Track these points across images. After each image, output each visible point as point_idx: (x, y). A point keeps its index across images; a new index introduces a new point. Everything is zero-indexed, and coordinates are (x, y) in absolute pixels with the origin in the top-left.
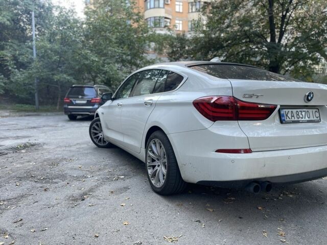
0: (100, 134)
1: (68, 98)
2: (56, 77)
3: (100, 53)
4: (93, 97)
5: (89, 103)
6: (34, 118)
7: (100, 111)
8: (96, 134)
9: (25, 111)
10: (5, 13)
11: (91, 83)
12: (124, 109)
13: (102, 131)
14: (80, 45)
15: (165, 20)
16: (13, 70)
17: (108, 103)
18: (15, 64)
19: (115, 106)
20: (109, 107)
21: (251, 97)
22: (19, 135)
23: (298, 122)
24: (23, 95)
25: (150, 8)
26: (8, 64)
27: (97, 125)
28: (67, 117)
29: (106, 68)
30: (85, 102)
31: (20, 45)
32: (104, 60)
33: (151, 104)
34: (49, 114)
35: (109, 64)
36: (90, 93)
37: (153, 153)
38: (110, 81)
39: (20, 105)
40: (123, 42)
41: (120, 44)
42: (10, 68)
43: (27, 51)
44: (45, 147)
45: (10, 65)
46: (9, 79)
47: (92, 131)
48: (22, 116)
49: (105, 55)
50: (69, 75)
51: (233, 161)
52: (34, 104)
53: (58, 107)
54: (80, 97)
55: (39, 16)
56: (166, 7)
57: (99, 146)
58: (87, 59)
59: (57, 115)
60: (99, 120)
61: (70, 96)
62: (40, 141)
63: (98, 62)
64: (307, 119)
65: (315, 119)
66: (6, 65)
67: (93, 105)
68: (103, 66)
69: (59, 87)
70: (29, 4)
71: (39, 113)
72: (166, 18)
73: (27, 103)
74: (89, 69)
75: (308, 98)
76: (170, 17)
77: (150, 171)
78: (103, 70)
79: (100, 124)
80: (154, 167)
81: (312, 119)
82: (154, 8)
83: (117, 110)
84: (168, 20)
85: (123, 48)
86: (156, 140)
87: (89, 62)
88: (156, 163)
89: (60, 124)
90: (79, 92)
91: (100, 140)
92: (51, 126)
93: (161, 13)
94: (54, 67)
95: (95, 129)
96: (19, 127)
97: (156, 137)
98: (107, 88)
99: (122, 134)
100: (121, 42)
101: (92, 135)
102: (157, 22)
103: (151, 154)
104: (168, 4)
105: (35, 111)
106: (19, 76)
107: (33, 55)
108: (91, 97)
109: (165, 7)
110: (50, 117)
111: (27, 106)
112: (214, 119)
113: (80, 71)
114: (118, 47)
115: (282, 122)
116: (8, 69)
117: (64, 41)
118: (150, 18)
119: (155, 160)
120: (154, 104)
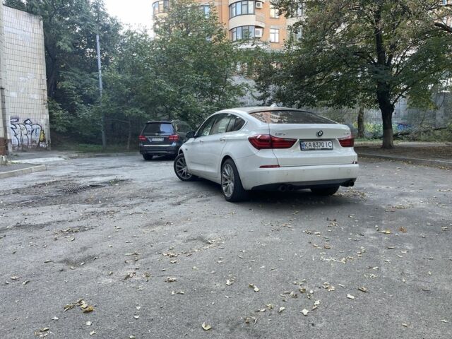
0: (184, 169)
1: (144, 136)
2: (128, 112)
3: (175, 81)
4: (170, 134)
5: (167, 140)
6: (105, 159)
7: (183, 147)
8: (180, 168)
9: (91, 151)
10: (65, 38)
11: (165, 118)
12: (205, 145)
13: (186, 165)
14: (153, 74)
15: (257, 29)
16: (79, 105)
17: (191, 140)
18: (81, 98)
19: (197, 143)
20: (193, 143)
21: (280, 134)
22: (104, 173)
23: (314, 149)
24: (87, 133)
25: (237, 16)
26: (74, 98)
27: (181, 160)
28: (142, 157)
29: (183, 100)
30: (161, 140)
31: (82, 75)
32: (181, 90)
33: (224, 140)
34: (119, 154)
35: (187, 94)
36: (166, 129)
37: (227, 175)
38: (187, 114)
39: (85, 145)
40: (202, 67)
41: (199, 69)
42: (76, 103)
43: (92, 82)
44: (133, 182)
45: (76, 100)
46: (75, 115)
47: (177, 166)
48: (91, 157)
49: (181, 84)
50: (141, 109)
51: (268, 172)
52: (102, 144)
53: (128, 147)
54: (157, 134)
55: (103, 40)
56: (258, 13)
57: (183, 180)
58: (160, 89)
59: (129, 155)
60: (183, 156)
61: (145, 133)
62: (126, 177)
63: (174, 92)
64: (321, 147)
65: (328, 147)
66: (73, 100)
67: (171, 144)
68: (180, 97)
69: (129, 122)
70: (93, 26)
71: (108, 154)
72: (257, 27)
73: (92, 143)
74: (163, 100)
75: (318, 134)
76: (263, 25)
77: (224, 188)
78: (179, 102)
79: (184, 160)
80: (226, 184)
81: (325, 147)
82: (242, 14)
83: (199, 146)
84: (260, 30)
85: (202, 74)
86: (228, 165)
87: (163, 93)
88: (228, 182)
89: (137, 164)
90: (155, 128)
91: (184, 175)
92: (127, 166)
93: (251, 20)
94: (123, 100)
95: (179, 164)
96: (96, 167)
97: (227, 163)
98: (185, 123)
99: (205, 165)
100: (199, 67)
101: (177, 170)
102: (246, 33)
103: (225, 176)
104: (259, 9)
105: (103, 152)
106: (86, 112)
107: (98, 86)
108: (168, 134)
109: (256, 13)
110: (122, 158)
111: (92, 146)
112: (259, 148)
113: (153, 104)
114: (197, 73)
115: (302, 149)
116: (74, 104)
117: (136, 70)
118: (236, 28)
119: (227, 180)
120: (226, 140)
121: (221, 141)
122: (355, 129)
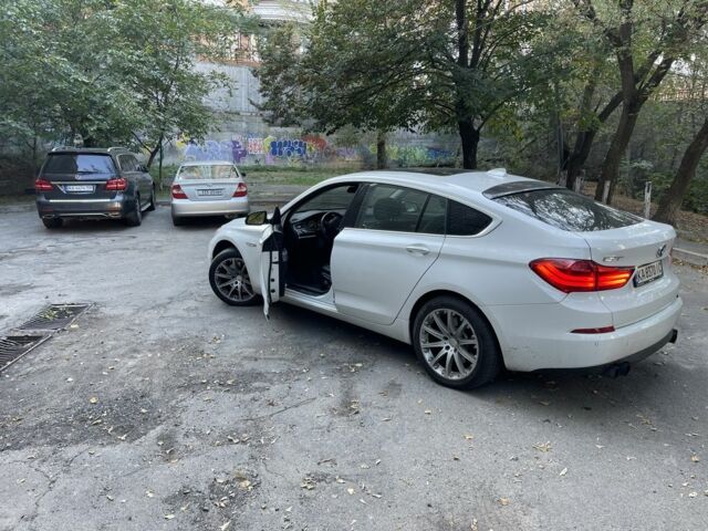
1: (46, 181)
5: (102, 190)
8: (225, 281)
23: (648, 283)
27: (228, 264)
30: (90, 189)
37: (436, 328)
51: (596, 344)
57: (231, 303)
61: (47, 175)
64: (654, 275)
67: (112, 196)
75: (661, 253)
77: (428, 356)
80: (437, 350)
81: (657, 274)
91: (235, 293)
97: (446, 307)
101: (217, 284)
103: (430, 330)
115: (635, 286)
119: (439, 340)
120: (434, 253)
121: (410, 251)
122: (373, 155)
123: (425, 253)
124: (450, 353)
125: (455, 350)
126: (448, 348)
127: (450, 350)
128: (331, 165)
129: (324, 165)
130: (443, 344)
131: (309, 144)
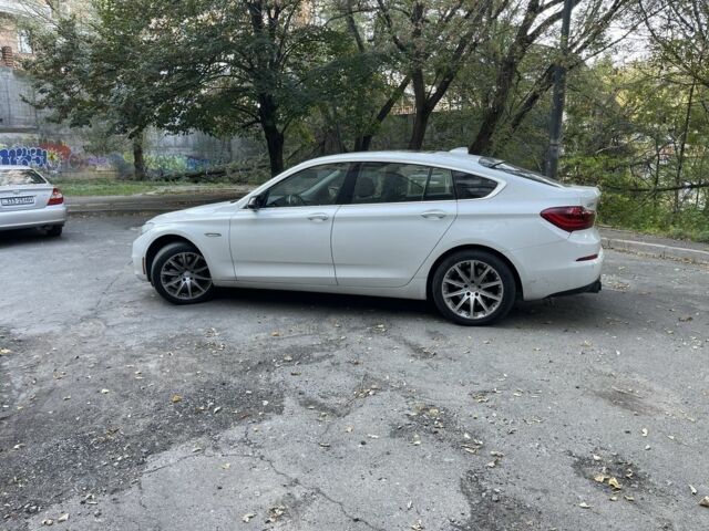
0: (181, 278)
27: (175, 259)
37: (460, 279)
47: (163, 273)
91: (183, 290)
95: (171, 268)
101: (163, 283)
103: (451, 282)
112: (569, 229)
119: (460, 289)
120: (451, 216)
121: (425, 216)
122: (129, 164)
123: (441, 217)
124: (472, 297)
125: (477, 294)
126: (469, 294)
127: (472, 296)
128: (79, 176)
129: (72, 176)
130: (464, 291)
131: (49, 152)
